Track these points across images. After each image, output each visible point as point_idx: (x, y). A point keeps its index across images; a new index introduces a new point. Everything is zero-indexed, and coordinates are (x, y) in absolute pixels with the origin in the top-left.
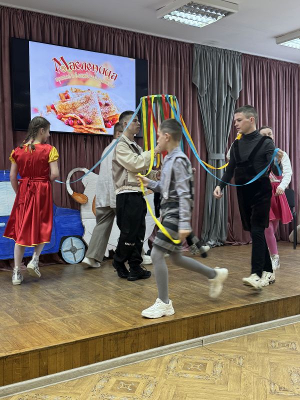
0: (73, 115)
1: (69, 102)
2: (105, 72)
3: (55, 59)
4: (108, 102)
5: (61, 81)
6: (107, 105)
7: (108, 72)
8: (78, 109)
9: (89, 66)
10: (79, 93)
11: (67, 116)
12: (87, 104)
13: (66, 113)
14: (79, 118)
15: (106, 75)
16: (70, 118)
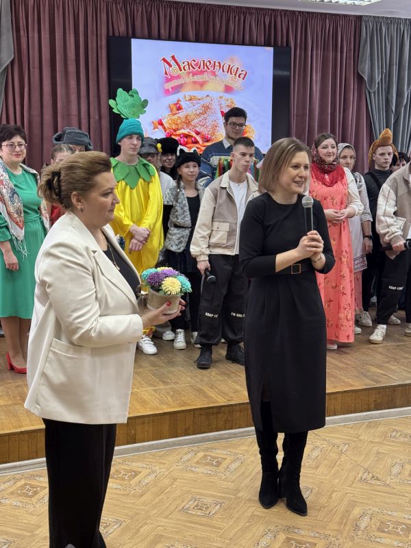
0: (186, 131)
1: (182, 114)
2: (230, 70)
3: (164, 60)
5: (172, 88)
7: (235, 69)
8: (192, 123)
9: (208, 64)
10: (194, 102)
11: (178, 132)
12: (205, 116)
13: (178, 129)
14: (194, 135)
15: (231, 74)
16: (182, 136)
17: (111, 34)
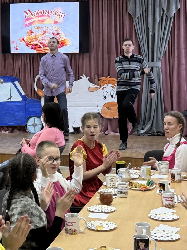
0: (35, 43)
1: (33, 35)
2: (56, 13)
3: (25, 12)
4: (58, 32)
5: (28, 24)
6: (58, 34)
7: (59, 13)
8: (38, 39)
9: (46, 12)
10: (39, 29)
11: (31, 43)
12: (45, 35)
13: (31, 42)
14: (39, 44)
16: (33, 45)
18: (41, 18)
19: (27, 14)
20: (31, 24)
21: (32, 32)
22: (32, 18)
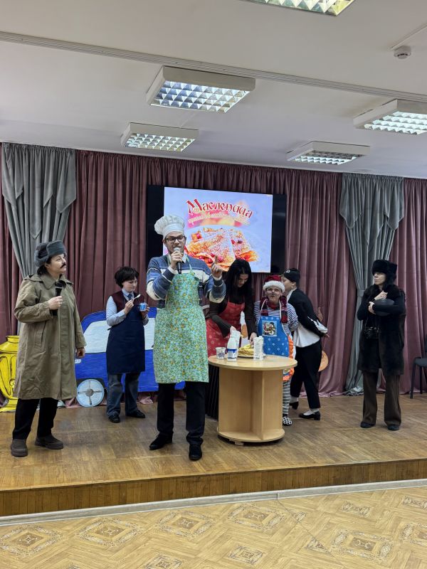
0: (204, 254)
1: (201, 242)
2: (239, 210)
3: (188, 202)
4: (241, 239)
5: (194, 223)
6: (240, 242)
7: (243, 209)
8: (209, 248)
9: (222, 206)
10: (211, 233)
11: (198, 255)
12: (219, 243)
13: (198, 253)
14: (210, 257)
15: (240, 213)
17: (150, 183)
18: (213, 216)
19: (193, 206)
20: (198, 223)
21: (199, 237)
22: (199, 215)
